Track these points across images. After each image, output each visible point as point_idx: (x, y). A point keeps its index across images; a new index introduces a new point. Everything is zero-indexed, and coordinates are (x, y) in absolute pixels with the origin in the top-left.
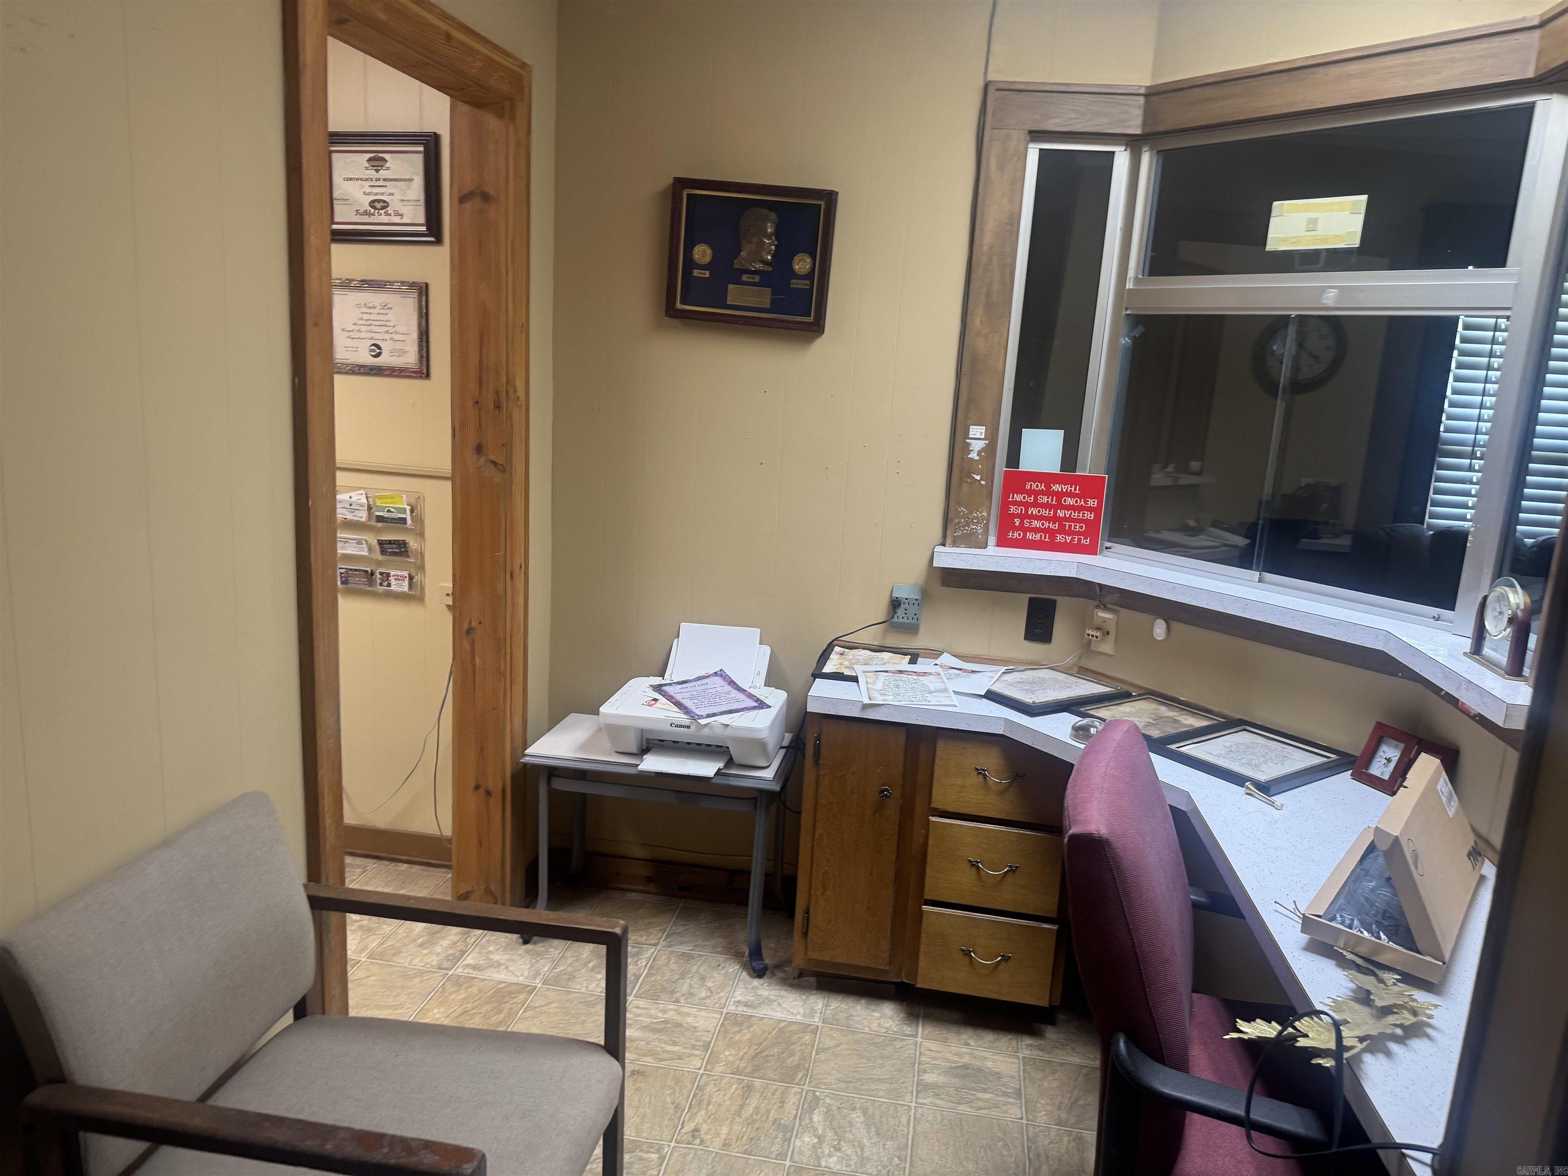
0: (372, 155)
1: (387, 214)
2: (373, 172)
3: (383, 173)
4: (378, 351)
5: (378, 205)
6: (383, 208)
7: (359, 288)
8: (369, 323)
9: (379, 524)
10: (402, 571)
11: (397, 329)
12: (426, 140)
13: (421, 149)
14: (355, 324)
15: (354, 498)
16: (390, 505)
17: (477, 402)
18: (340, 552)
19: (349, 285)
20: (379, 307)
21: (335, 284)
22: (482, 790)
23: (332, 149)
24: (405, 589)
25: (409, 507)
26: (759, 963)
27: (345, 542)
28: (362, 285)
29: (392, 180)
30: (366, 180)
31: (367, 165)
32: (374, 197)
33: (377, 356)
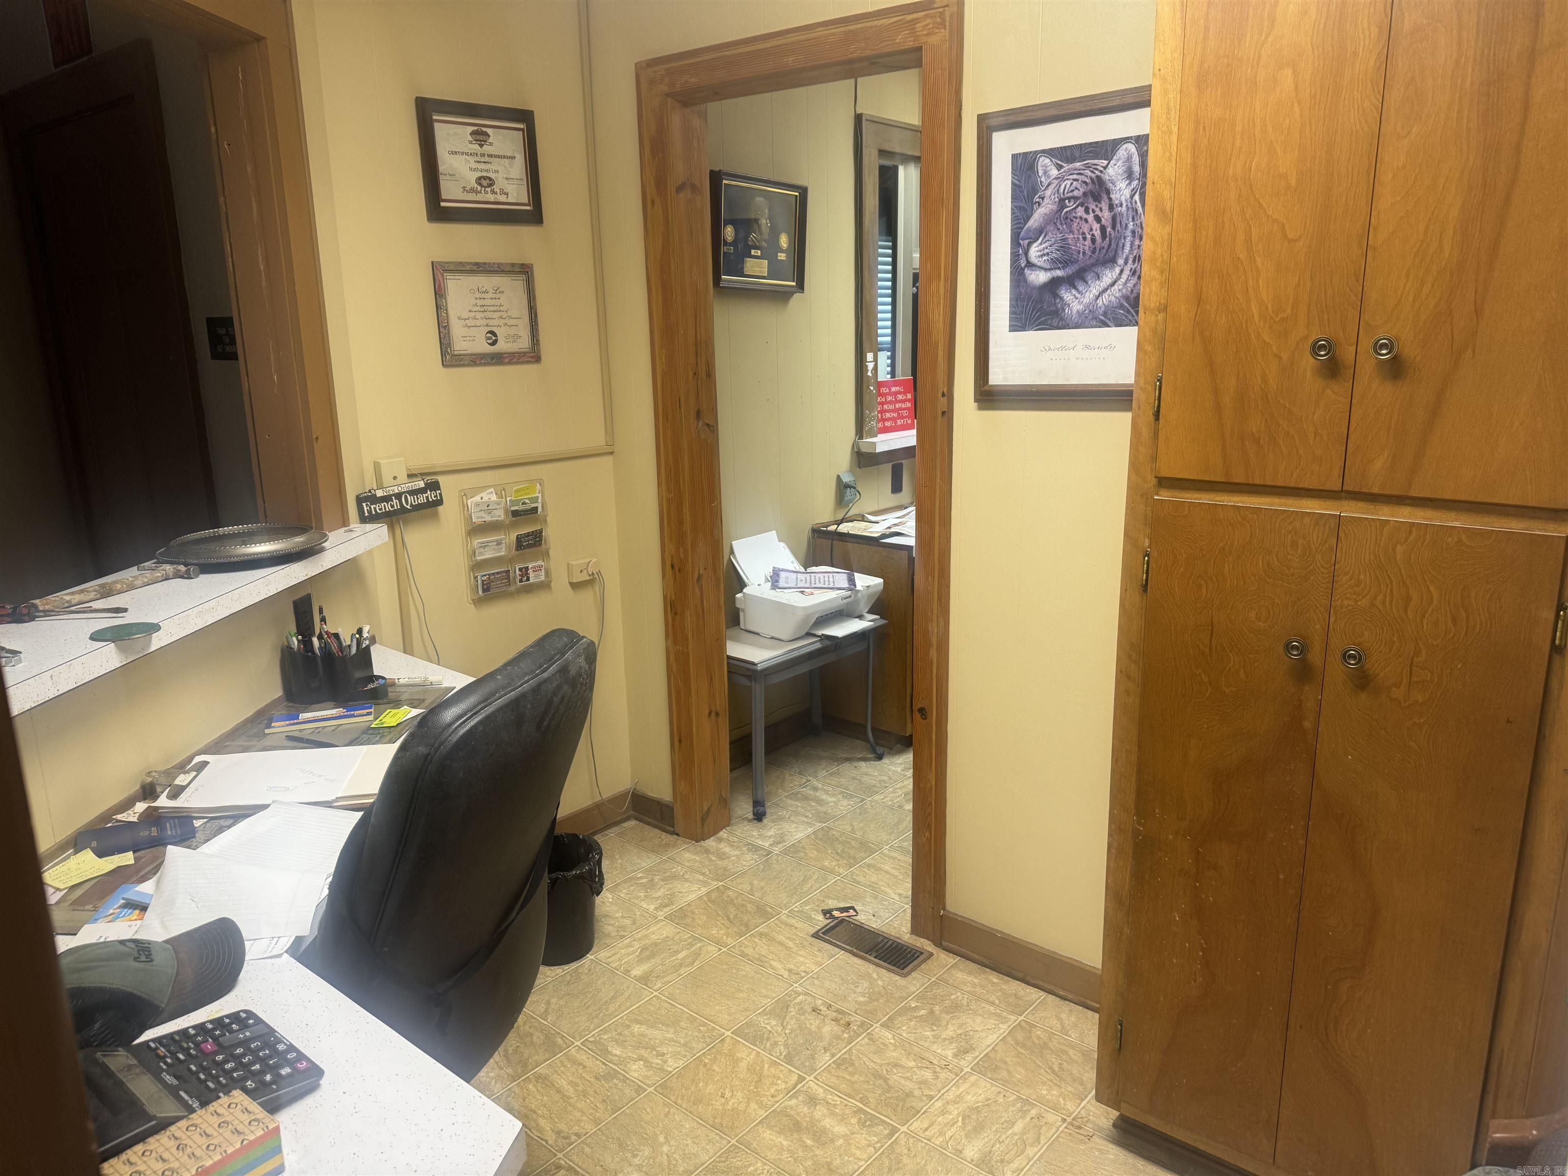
0: (475, 128)
1: (493, 192)
2: (477, 147)
3: (487, 149)
4: (494, 338)
5: (485, 183)
6: (490, 185)
7: (472, 272)
8: (484, 309)
9: (514, 519)
10: (536, 561)
11: (509, 313)
12: (524, 117)
13: (521, 126)
14: (470, 311)
15: (486, 498)
16: (525, 497)
17: (695, 374)
18: (479, 558)
19: (462, 269)
20: (491, 291)
21: (449, 268)
22: (713, 714)
23: (434, 117)
24: (543, 578)
25: (540, 495)
26: (880, 750)
27: (485, 546)
28: (475, 268)
29: (495, 156)
30: (471, 155)
31: (470, 138)
32: (480, 174)
33: (494, 343)
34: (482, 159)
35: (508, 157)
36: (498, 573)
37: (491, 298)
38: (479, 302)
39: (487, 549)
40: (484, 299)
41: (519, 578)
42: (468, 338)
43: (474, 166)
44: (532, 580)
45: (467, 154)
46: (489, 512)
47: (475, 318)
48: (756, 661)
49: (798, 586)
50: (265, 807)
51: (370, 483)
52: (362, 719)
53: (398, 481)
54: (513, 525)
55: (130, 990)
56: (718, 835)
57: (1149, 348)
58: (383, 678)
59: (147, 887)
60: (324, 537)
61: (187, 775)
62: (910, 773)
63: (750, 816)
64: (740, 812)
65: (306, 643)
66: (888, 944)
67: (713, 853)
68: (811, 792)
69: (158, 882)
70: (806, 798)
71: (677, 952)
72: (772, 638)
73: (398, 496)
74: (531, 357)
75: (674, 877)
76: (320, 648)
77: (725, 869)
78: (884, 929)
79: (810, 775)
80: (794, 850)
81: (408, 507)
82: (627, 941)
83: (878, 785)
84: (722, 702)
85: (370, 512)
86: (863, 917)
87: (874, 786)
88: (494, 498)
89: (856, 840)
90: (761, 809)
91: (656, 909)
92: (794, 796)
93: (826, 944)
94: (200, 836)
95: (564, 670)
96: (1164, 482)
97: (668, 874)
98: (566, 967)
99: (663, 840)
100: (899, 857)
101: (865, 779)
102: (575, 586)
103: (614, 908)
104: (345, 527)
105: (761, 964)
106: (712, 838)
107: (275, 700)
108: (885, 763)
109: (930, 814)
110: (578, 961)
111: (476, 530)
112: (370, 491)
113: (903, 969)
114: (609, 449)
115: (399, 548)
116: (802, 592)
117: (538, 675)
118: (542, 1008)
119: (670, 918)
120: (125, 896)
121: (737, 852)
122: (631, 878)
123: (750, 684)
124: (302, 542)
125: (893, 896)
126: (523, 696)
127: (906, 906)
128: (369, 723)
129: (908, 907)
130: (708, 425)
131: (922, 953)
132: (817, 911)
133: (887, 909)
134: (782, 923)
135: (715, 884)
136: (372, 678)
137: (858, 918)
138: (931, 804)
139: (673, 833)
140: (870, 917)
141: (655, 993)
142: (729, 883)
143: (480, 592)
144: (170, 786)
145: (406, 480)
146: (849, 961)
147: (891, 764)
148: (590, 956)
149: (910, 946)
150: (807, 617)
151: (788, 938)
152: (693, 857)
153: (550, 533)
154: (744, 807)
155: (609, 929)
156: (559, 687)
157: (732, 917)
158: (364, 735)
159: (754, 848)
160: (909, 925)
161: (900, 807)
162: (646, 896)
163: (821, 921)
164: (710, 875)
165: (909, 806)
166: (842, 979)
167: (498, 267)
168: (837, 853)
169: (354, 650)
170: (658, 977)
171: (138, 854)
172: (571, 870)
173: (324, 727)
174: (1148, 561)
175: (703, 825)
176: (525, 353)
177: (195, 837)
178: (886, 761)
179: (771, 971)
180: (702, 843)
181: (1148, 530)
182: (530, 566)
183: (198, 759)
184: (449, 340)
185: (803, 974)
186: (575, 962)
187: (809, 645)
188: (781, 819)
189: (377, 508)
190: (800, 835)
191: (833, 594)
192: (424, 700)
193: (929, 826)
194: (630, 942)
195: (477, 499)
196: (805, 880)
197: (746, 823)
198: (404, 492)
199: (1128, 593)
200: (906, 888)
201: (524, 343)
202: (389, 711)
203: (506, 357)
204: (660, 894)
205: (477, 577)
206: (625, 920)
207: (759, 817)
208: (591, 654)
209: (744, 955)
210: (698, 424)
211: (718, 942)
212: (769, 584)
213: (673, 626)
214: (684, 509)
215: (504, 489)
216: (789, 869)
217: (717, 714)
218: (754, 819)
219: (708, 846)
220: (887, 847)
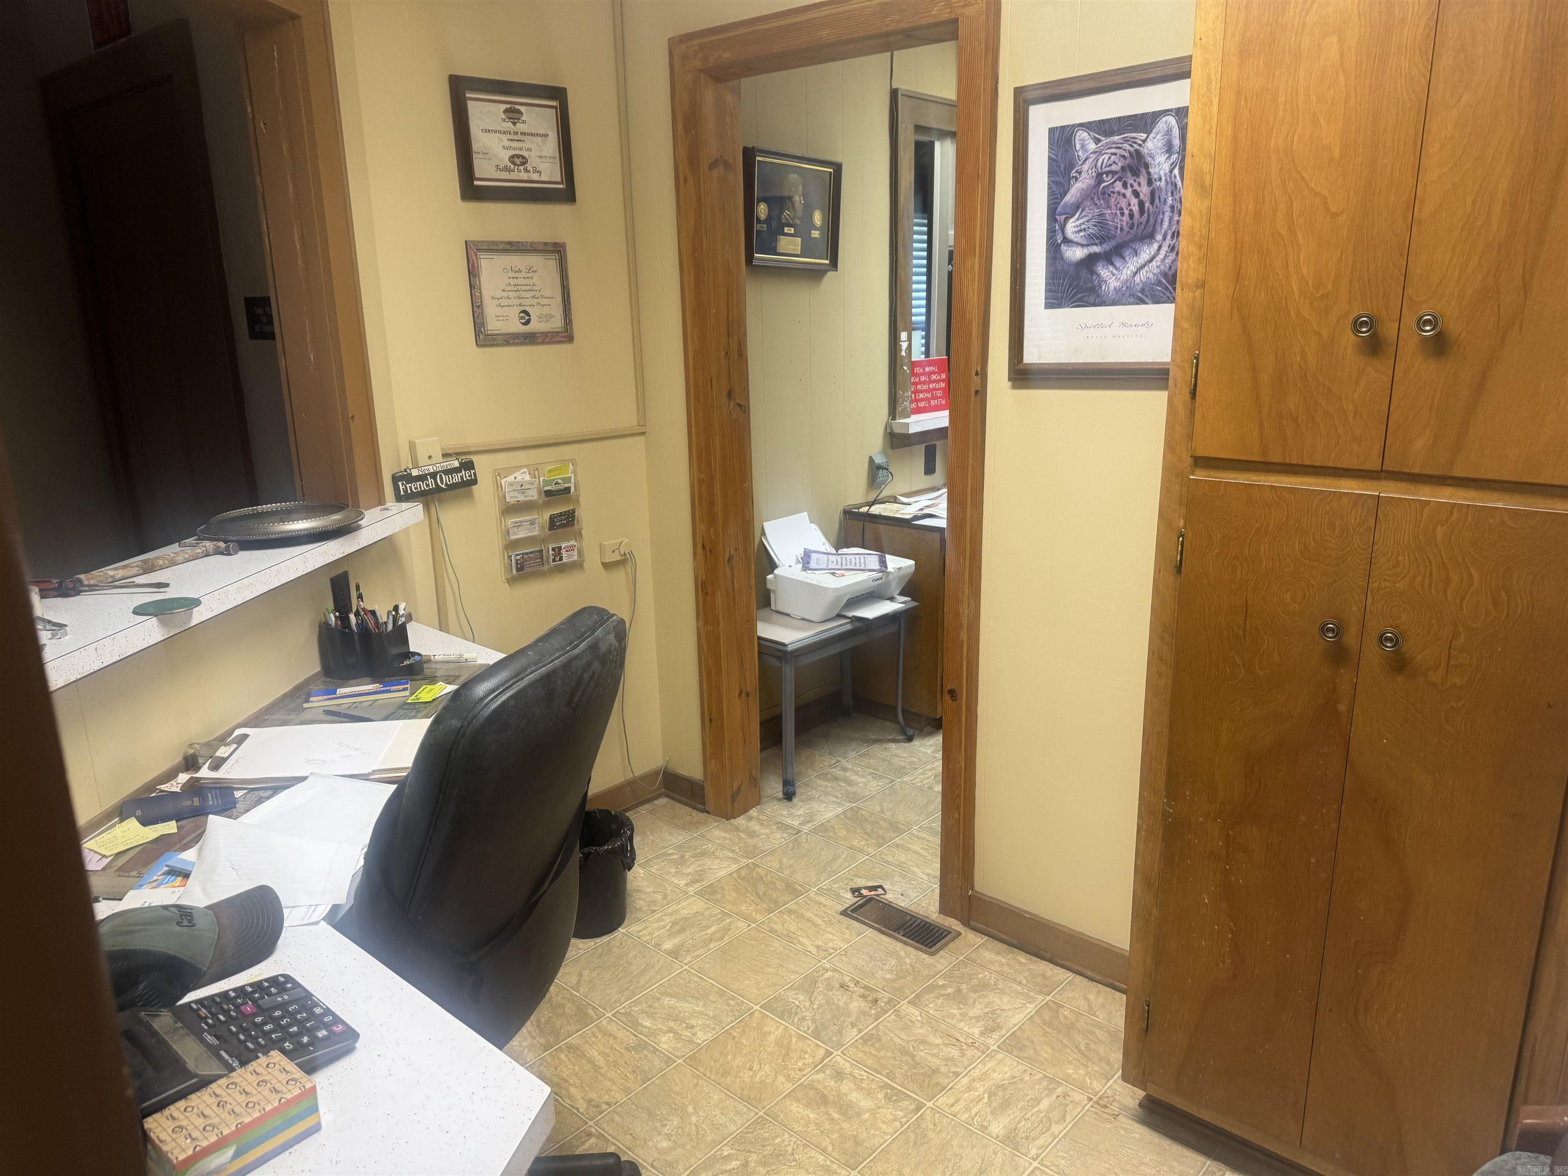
0: (508, 106)
1: (527, 171)
2: (510, 124)
3: (520, 127)
4: (527, 318)
5: (518, 161)
6: (523, 164)
7: (505, 251)
8: (517, 288)
9: (547, 499)
10: (569, 541)
11: (542, 293)
12: (557, 94)
13: (554, 103)
14: (503, 291)
15: (519, 478)
16: (557, 477)
17: (727, 353)
18: (513, 538)
19: (495, 248)
20: (524, 270)
21: (483, 248)
22: (744, 694)
23: (468, 95)
24: (575, 558)
25: (573, 476)
26: (910, 732)
27: (519, 526)
28: (508, 247)
29: (528, 134)
30: (504, 133)
31: (503, 116)
32: (513, 152)
33: (527, 323)
34: (515, 137)
35: (541, 136)
36: (531, 553)
37: (524, 278)
38: (513, 282)
39: (520, 528)
40: (517, 278)
41: (552, 557)
42: (501, 318)
43: (507, 144)
44: (564, 560)
45: (500, 132)
46: (523, 491)
47: (508, 297)
48: (786, 642)
49: (830, 567)
50: (303, 779)
51: (406, 462)
52: (398, 694)
53: (433, 461)
54: (546, 505)
55: (172, 953)
56: (748, 814)
57: (1186, 325)
58: (419, 654)
59: (189, 855)
60: (360, 515)
61: (228, 747)
62: (939, 755)
63: (781, 795)
64: (769, 792)
65: (344, 619)
66: (916, 923)
67: (743, 831)
68: (841, 773)
69: (200, 850)
70: (836, 779)
71: (708, 927)
72: (803, 619)
73: (434, 475)
74: (564, 337)
75: (704, 854)
76: (357, 624)
77: (755, 847)
78: (912, 908)
79: (840, 756)
80: (823, 829)
81: (443, 486)
82: (658, 915)
83: (907, 767)
84: (752, 682)
85: (405, 491)
86: (891, 896)
87: (904, 767)
88: (527, 477)
89: (885, 820)
90: (791, 789)
91: (687, 885)
92: (824, 776)
93: (854, 922)
94: (240, 806)
95: (594, 647)
96: (1200, 462)
97: (698, 851)
98: (598, 940)
99: (693, 818)
100: (927, 838)
101: (895, 760)
102: (607, 566)
103: (645, 883)
104: (381, 505)
105: (790, 940)
106: (742, 817)
107: (313, 675)
108: (915, 745)
109: (959, 795)
110: (610, 935)
111: (510, 509)
112: (405, 471)
113: (930, 948)
114: (641, 430)
115: (434, 526)
116: (833, 574)
117: (568, 651)
118: (574, 980)
119: (700, 893)
120: (168, 863)
121: (767, 831)
122: (663, 854)
123: (779, 665)
124: (339, 520)
125: (921, 875)
126: (554, 671)
127: (936, 886)
128: (404, 699)
129: (936, 887)
130: (739, 405)
131: (949, 933)
132: (845, 889)
133: (916, 888)
134: (811, 900)
135: (744, 861)
136: (408, 655)
137: (887, 896)
138: (960, 785)
139: (703, 811)
140: (898, 896)
141: (686, 967)
142: (759, 860)
143: (514, 572)
144: (211, 757)
145: (441, 459)
146: (877, 939)
147: (921, 745)
148: (621, 930)
149: (936, 924)
150: (838, 599)
151: (817, 915)
152: (724, 835)
153: (583, 513)
154: (774, 787)
155: (640, 903)
156: (589, 664)
157: (761, 893)
158: (400, 710)
159: (783, 827)
160: (937, 905)
161: (930, 788)
162: (676, 872)
163: (850, 899)
164: (740, 853)
165: (939, 788)
166: (870, 957)
167: (531, 246)
168: (866, 833)
169: (390, 627)
170: (688, 951)
171: (180, 823)
172: (603, 845)
173: (361, 702)
174: (1183, 541)
175: (733, 803)
176: (557, 333)
177: (235, 807)
178: (916, 743)
179: (800, 947)
180: (732, 821)
181: (1183, 511)
182: (563, 546)
183: (238, 732)
184: (483, 319)
185: (832, 951)
186: (607, 936)
187: (840, 626)
188: (811, 799)
189: (413, 487)
190: (829, 815)
191: (864, 576)
192: (459, 676)
193: (958, 807)
194: (661, 916)
195: (511, 478)
196: (834, 859)
197: (775, 802)
198: (440, 471)
199: (1161, 573)
200: (935, 867)
201: (557, 323)
202: (424, 686)
203: (540, 337)
204: (690, 870)
205: (511, 556)
206: (656, 895)
207: (789, 796)
208: (621, 631)
209: (772, 931)
210: (729, 404)
211: (747, 918)
212: (800, 565)
213: (704, 606)
214: (715, 490)
215: (537, 469)
216: (818, 848)
217: (748, 695)
218: (785, 799)
219: (739, 824)
220: (917, 828)
